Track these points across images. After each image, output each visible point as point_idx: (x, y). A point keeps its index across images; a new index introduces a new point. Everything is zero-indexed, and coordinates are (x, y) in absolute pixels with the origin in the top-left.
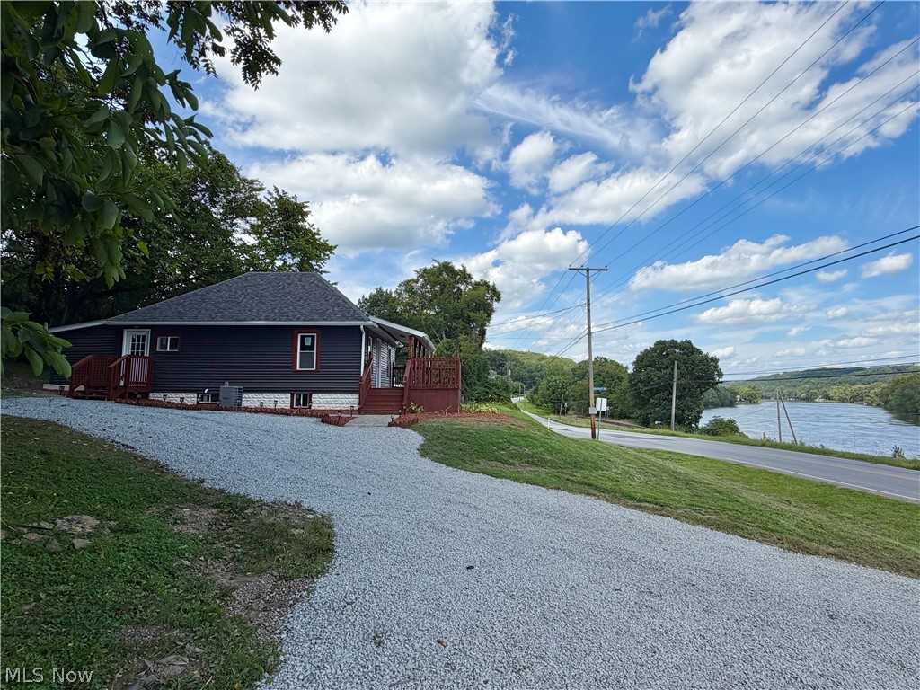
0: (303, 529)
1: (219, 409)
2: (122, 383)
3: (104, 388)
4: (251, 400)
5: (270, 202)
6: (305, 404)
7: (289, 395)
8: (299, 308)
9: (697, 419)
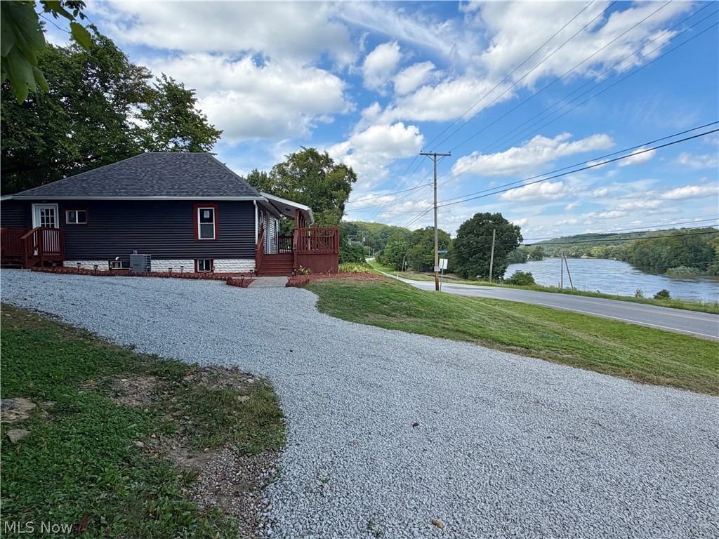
0: (247, 395)
1: (132, 275)
2: (36, 253)
3: (19, 258)
4: (159, 266)
5: (159, 89)
6: (207, 268)
7: (193, 261)
8: (197, 185)
9: (502, 273)
